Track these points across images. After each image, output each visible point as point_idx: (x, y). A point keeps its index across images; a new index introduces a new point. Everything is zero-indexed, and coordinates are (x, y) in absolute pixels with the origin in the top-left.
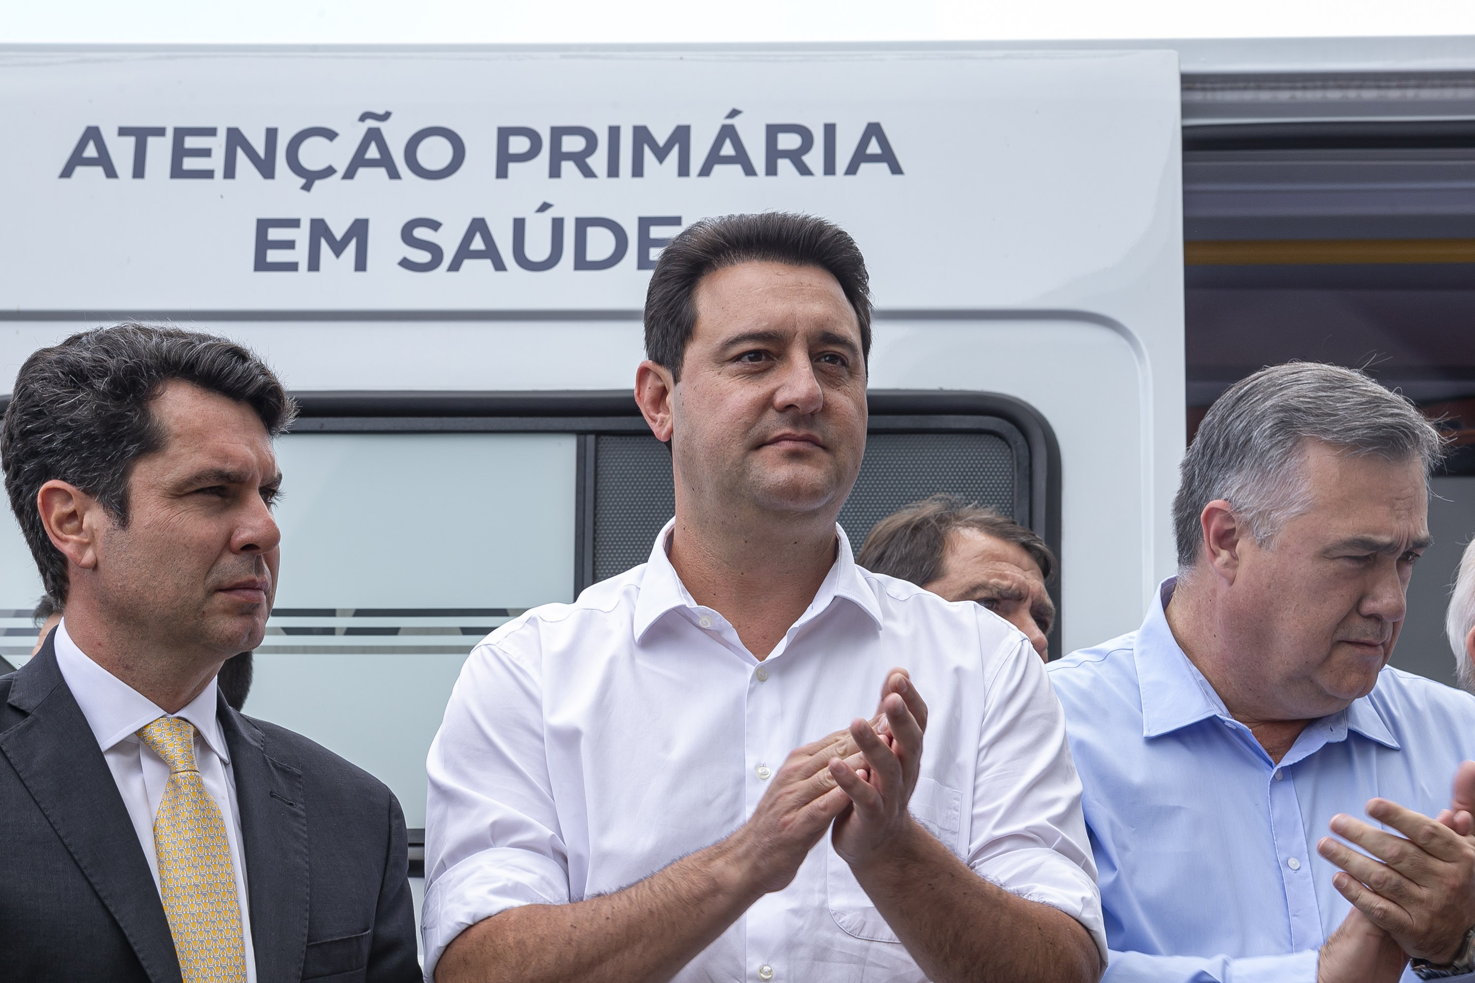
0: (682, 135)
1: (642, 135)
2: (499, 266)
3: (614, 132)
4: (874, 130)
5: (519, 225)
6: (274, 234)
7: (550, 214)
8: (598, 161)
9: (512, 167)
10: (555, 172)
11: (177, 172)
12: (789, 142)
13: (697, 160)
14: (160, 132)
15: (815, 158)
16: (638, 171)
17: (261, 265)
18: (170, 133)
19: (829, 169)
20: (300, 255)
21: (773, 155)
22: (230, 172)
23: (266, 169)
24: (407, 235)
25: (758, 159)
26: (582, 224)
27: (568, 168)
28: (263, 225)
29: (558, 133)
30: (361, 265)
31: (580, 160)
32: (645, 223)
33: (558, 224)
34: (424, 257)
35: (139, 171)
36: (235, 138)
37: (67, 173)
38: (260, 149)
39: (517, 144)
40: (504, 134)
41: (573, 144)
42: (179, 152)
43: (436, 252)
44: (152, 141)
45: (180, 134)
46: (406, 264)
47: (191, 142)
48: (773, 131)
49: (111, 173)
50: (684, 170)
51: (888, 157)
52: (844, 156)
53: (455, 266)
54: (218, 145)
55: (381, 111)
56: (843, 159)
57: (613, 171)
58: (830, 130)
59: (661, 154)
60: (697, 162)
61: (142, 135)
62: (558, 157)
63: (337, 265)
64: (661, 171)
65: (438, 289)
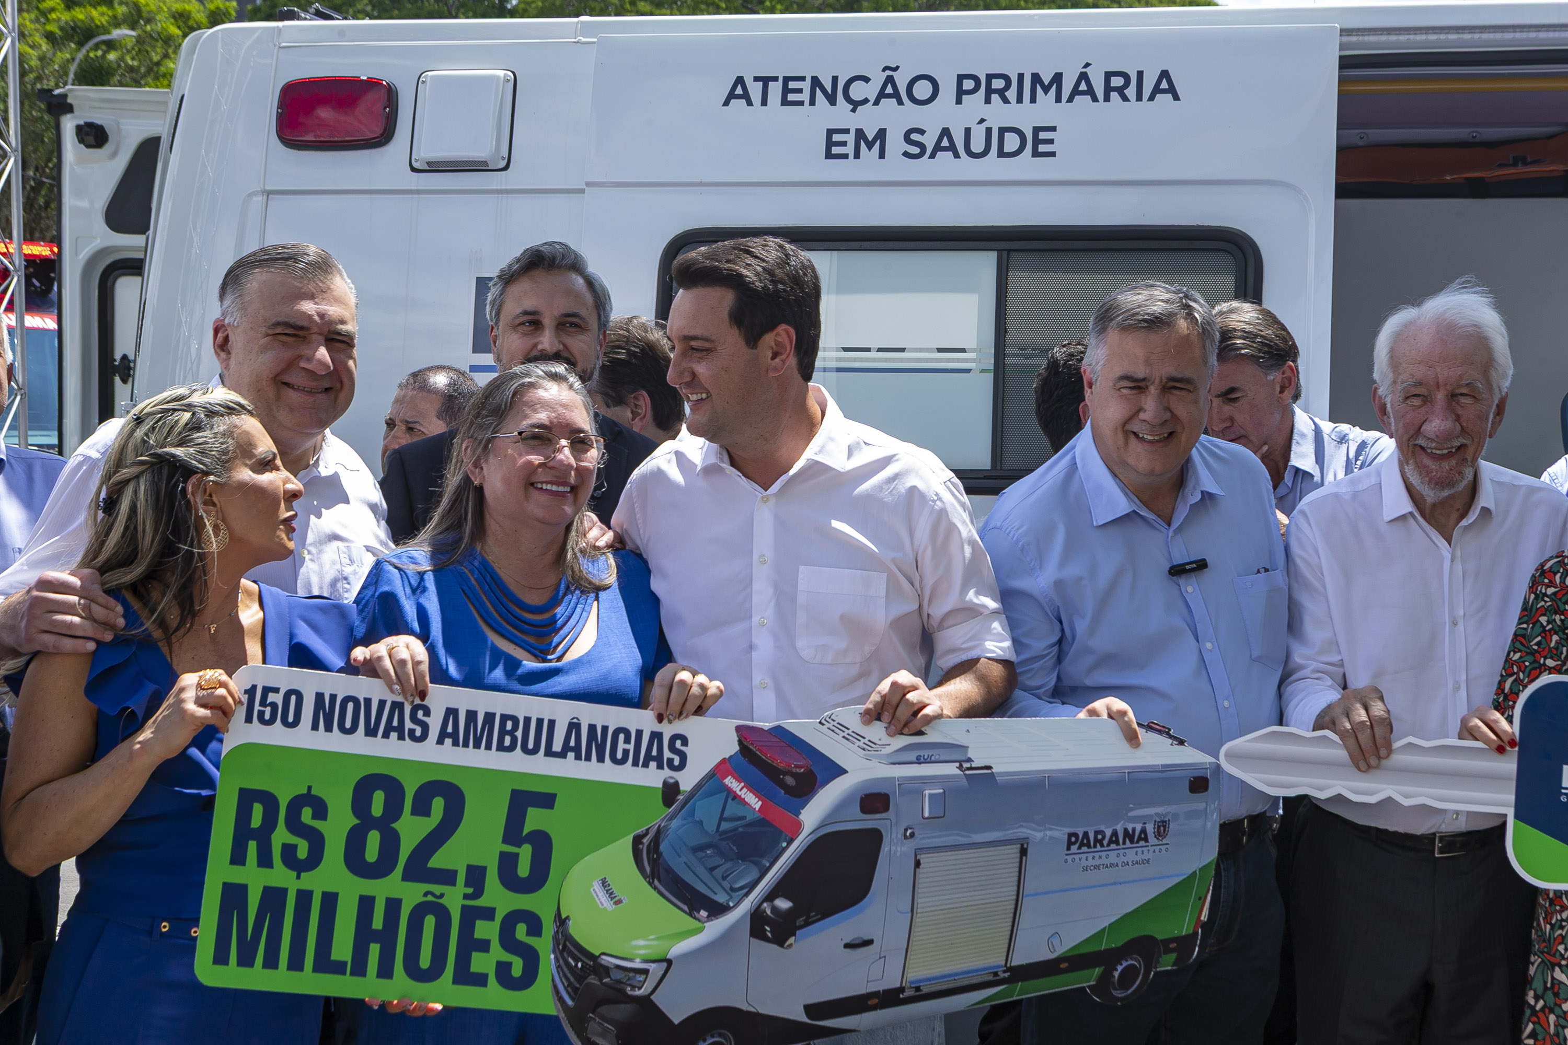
0: (1058, 79)
1: (1036, 78)
2: (957, 156)
3: (1021, 77)
4: (1165, 74)
5: (968, 131)
6: (836, 138)
7: (985, 125)
8: (1011, 94)
9: (964, 97)
10: (988, 101)
11: (785, 102)
12: (1117, 82)
13: (1066, 92)
14: (775, 79)
15: (1131, 92)
16: (1033, 100)
17: (829, 155)
18: (781, 80)
19: (1139, 98)
20: (850, 149)
21: (1108, 89)
22: (812, 102)
23: (832, 100)
24: (907, 139)
25: (1100, 92)
26: (1003, 131)
27: (995, 97)
28: (830, 132)
29: (990, 77)
30: (882, 155)
31: (1001, 93)
32: (1037, 130)
33: (989, 131)
34: (915, 150)
35: (764, 102)
36: (816, 82)
37: (726, 103)
38: (829, 88)
39: (968, 84)
40: (961, 78)
41: (998, 84)
42: (786, 91)
43: (922, 147)
44: (771, 84)
45: (787, 80)
46: (906, 154)
47: (792, 85)
48: (1108, 75)
49: (750, 103)
50: (1058, 99)
51: (1172, 90)
52: (1147, 91)
53: (932, 156)
54: (806, 86)
55: (894, 66)
56: (1146, 93)
57: (1020, 100)
58: (1140, 74)
59: (1046, 90)
60: (1066, 94)
61: (765, 81)
62: (989, 91)
63: (869, 155)
64: (1046, 100)
65: (924, 168)
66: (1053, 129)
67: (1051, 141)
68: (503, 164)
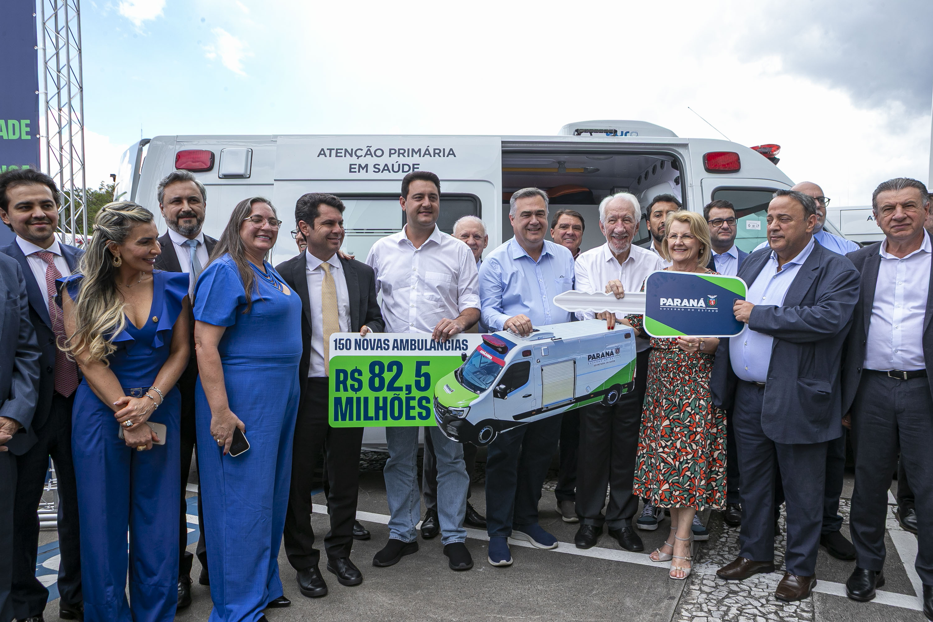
0: (420, 150)
1: (413, 150)
2: (390, 172)
3: (409, 149)
4: (451, 150)
5: (393, 165)
6: (352, 166)
7: (398, 163)
8: (406, 154)
9: (392, 155)
10: (399, 156)
11: (337, 156)
12: (437, 151)
13: (422, 154)
14: (334, 149)
15: (441, 154)
16: (412, 156)
17: (350, 172)
19: (444, 156)
20: (357, 170)
21: (435, 154)
22: (345, 156)
23: (351, 155)
24: (374, 167)
25: (432, 154)
26: (403, 165)
27: (401, 155)
28: (351, 165)
29: (399, 150)
30: (367, 172)
31: (403, 154)
32: (414, 165)
33: (399, 165)
34: (377, 170)
35: (330, 156)
36: (346, 150)
37: (318, 156)
38: (350, 152)
39: (393, 151)
40: (390, 150)
41: (402, 151)
42: (337, 153)
43: (379, 169)
44: (332, 151)
45: (337, 150)
46: (374, 171)
47: (339, 151)
48: (435, 150)
49: (326, 156)
50: (420, 156)
51: (453, 154)
53: (382, 172)
54: (343, 151)
55: (370, 146)
56: (446, 155)
57: (408, 156)
58: (444, 149)
59: (416, 153)
60: (422, 155)
61: (331, 150)
62: (399, 154)
63: (363, 172)
64: (416, 156)
65: (380, 176)
66: (419, 164)
67: (418, 168)
68: (248, 176)
